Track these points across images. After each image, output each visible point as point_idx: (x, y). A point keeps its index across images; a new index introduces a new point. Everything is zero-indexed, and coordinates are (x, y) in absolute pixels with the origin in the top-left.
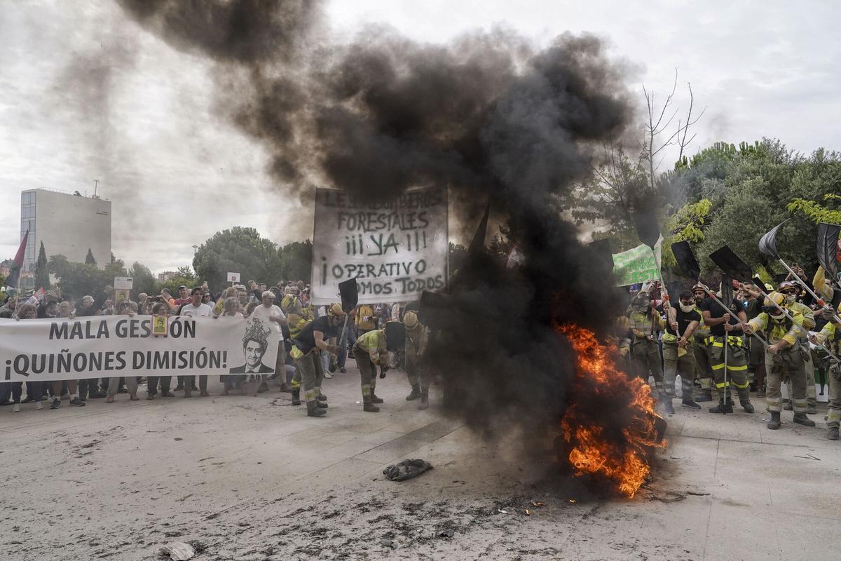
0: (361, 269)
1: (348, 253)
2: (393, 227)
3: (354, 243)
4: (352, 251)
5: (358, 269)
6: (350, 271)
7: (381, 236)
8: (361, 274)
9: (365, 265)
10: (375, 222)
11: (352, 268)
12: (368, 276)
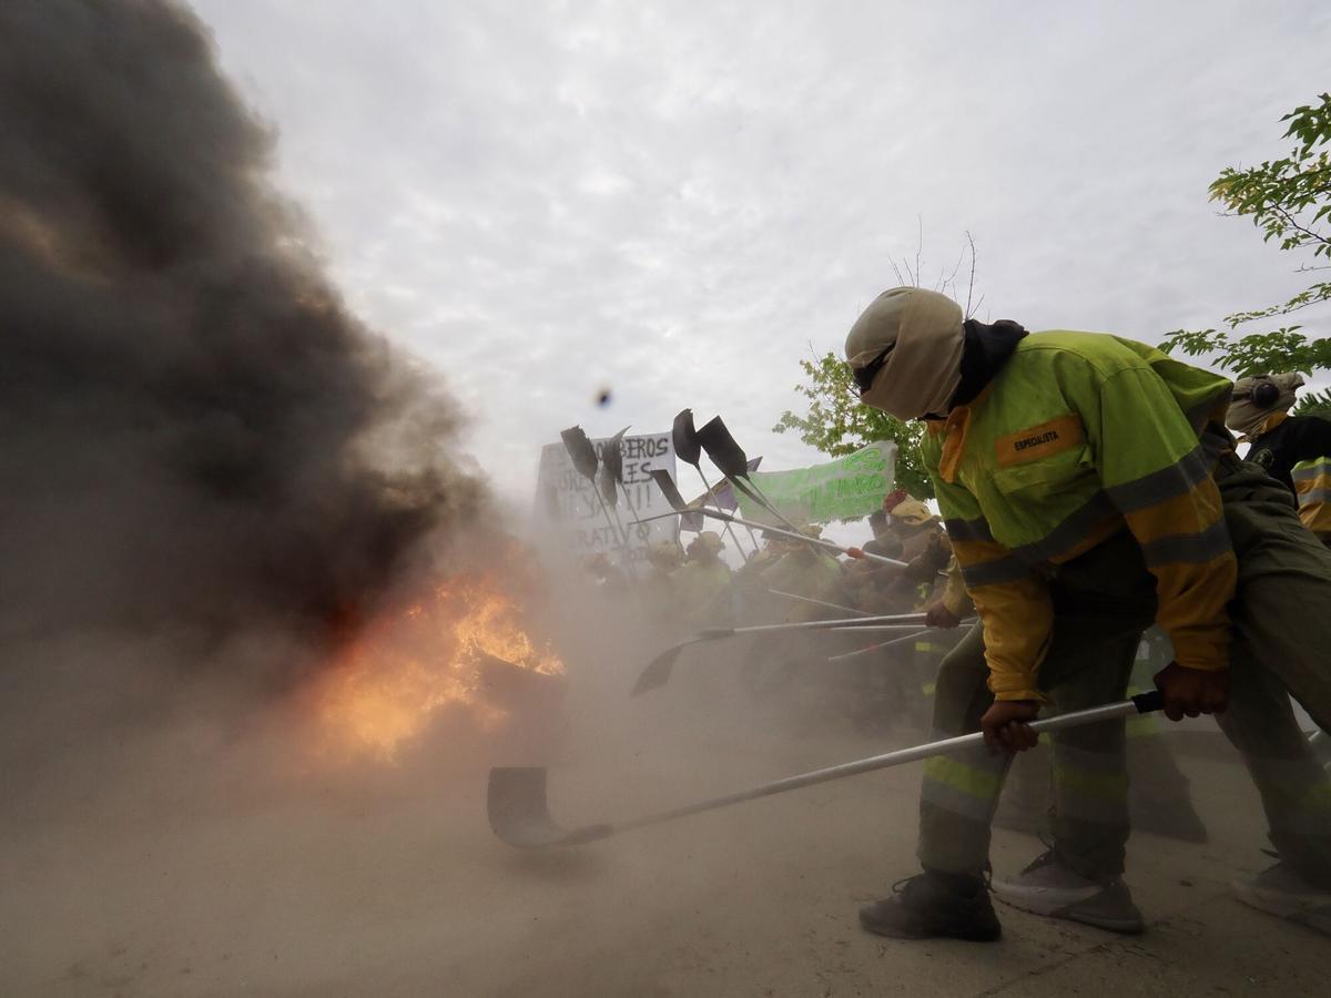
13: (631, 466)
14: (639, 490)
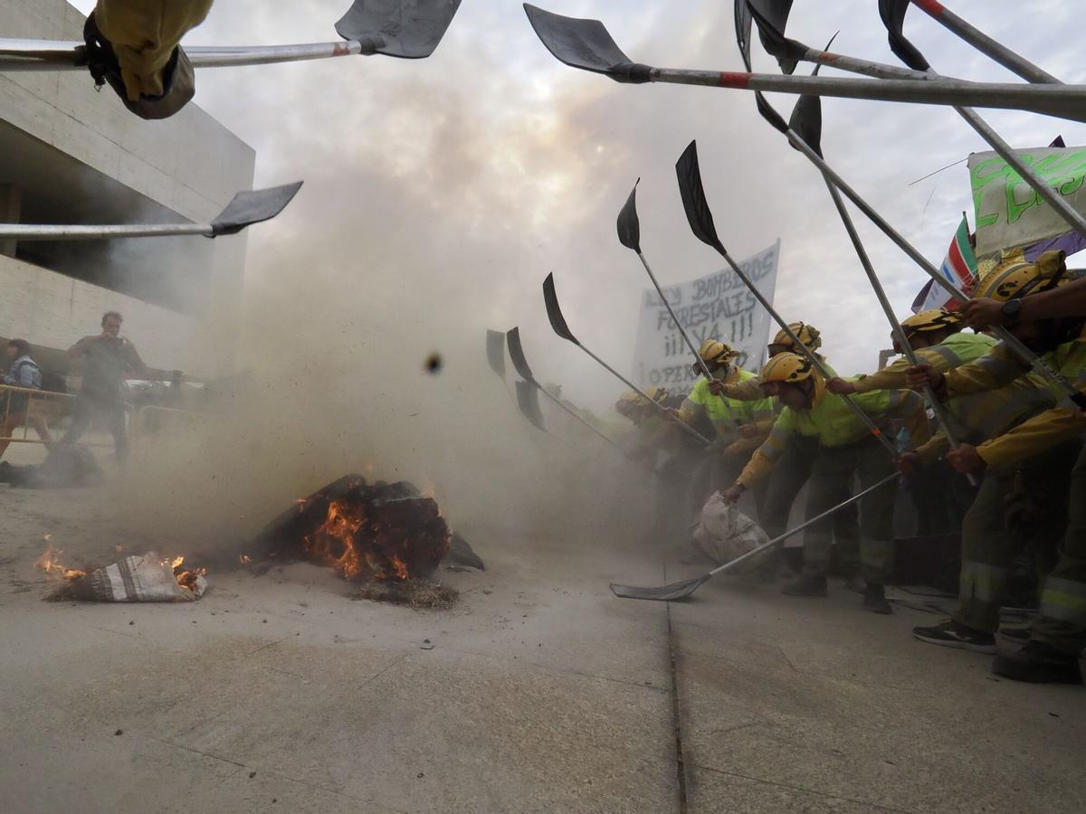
0: (678, 371)
1: (667, 354)
2: (718, 316)
3: (674, 342)
4: (671, 351)
5: (676, 371)
6: (668, 375)
7: (704, 329)
8: (678, 378)
9: (683, 365)
10: (697, 315)
11: (669, 371)
12: (685, 379)
13: (737, 297)
14: (743, 320)
